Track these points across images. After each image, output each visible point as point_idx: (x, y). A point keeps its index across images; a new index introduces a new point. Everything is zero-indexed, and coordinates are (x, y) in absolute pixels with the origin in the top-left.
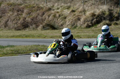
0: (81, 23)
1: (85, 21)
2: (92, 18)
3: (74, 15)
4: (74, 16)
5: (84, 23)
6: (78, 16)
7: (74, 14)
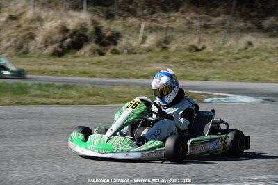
0: (39, 46)
1: (46, 41)
2: (62, 36)
3: (19, 26)
4: (20, 29)
5: (46, 46)
6: (28, 29)
7: (19, 24)
